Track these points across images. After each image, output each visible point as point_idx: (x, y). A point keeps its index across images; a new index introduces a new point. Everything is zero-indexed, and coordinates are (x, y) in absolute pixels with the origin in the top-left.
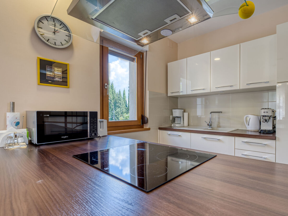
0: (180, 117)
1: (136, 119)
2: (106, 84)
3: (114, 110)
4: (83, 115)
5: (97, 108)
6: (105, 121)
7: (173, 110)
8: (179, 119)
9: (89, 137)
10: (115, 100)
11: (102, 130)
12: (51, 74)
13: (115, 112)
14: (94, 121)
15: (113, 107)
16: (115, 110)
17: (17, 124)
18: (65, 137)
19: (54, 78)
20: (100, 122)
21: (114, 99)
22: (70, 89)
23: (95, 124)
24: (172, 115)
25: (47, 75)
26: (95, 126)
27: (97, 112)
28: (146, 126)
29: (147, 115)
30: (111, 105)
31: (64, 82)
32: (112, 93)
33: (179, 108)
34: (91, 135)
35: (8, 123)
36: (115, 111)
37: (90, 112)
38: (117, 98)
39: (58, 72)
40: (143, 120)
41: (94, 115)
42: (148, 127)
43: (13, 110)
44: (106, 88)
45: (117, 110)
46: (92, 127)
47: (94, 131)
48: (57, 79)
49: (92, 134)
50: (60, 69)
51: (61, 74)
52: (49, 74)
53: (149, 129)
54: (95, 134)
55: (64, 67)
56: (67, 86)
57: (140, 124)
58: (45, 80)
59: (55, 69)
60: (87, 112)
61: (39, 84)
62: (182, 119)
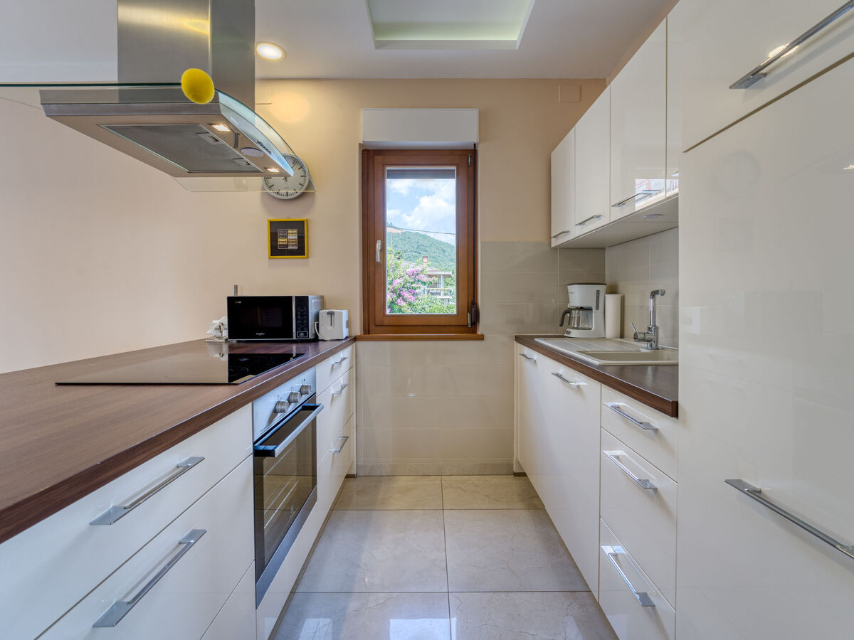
0: (590, 309)
1: (455, 312)
7: (569, 286)
8: (586, 314)
9: (294, 338)
11: (332, 328)
12: (284, 240)
14: (303, 312)
18: (261, 334)
19: (287, 246)
22: (310, 259)
23: (305, 317)
24: (566, 302)
25: (279, 243)
26: (305, 321)
27: (308, 297)
29: (478, 301)
31: (300, 250)
34: (298, 335)
37: (297, 297)
39: (293, 235)
42: (479, 333)
46: (299, 321)
47: (302, 330)
48: (290, 248)
49: (299, 333)
50: (295, 231)
51: (296, 237)
52: (281, 241)
53: (481, 338)
54: (305, 334)
55: (300, 226)
56: (304, 255)
57: (466, 324)
58: (277, 250)
59: (290, 231)
60: (291, 297)
61: (270, 258)
62: (595, 315)
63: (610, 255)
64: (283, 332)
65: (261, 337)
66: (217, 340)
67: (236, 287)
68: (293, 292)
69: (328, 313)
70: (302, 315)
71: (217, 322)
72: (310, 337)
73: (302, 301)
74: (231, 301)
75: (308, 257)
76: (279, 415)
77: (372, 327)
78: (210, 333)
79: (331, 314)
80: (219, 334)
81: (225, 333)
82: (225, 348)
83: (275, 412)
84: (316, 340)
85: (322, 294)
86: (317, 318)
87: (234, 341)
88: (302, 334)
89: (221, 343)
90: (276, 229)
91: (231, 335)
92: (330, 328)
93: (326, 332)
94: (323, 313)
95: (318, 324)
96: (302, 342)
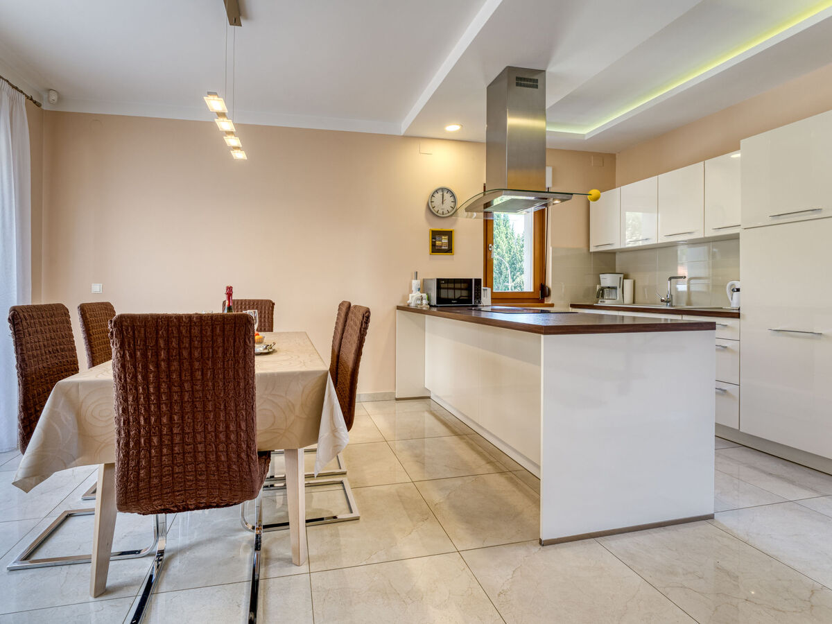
0: (615, 288)
1: (532, 290)
2: (490, 245)
3: (510, 280)
4: (468, 282)
5: (481, 276)
6: (489, 290)
7: (601, 275)
8: (614, 291)
9: (473, 304)
10: (512, 253)
11: (486, 299)
12: (440, 243)
13: (513, 284)
14: (478, 289)
15: (509, 271)
16: (513, 278)
17: (419, 290)
19: (441, 246)
20: (484, 290)
21: (510, 250)
22: (454, 256)
23: (479, 291)
24: (600, 284)
25: (436, 245)
26: (479, 294)
27: (480, 279)
28: (548, 301)
29: (549, 283)
30: (503, 266)
31: (449, 249)
32: (506, 238)
33: (617, 271)
34: (475, 302)
35: (413, 289)
36: (514, 281)
37: (475, 279)
38: (519, 249)
39: (445, 240)
40: (543, 291)
41: (478, 281)
42: (550, 303)
43: (417, 279)
44: (490, 249)
45: (518, 280)
46: (476, 294)
47: (478, 299)
48: (443, 248)
50: (447, 237)
51: (447, 241)
52: (438, 243)
54: (479, 302)
55: (449, 234)
56: (452, 253)
57: (538, 297)
58: (435, 249)
59: (443, 237)
60: (472, 279)
61: (431, 254)
62: (619, 291)
63: (617, 257)
65: (455, 303)
88: (477, 302)
90: (435, 234)
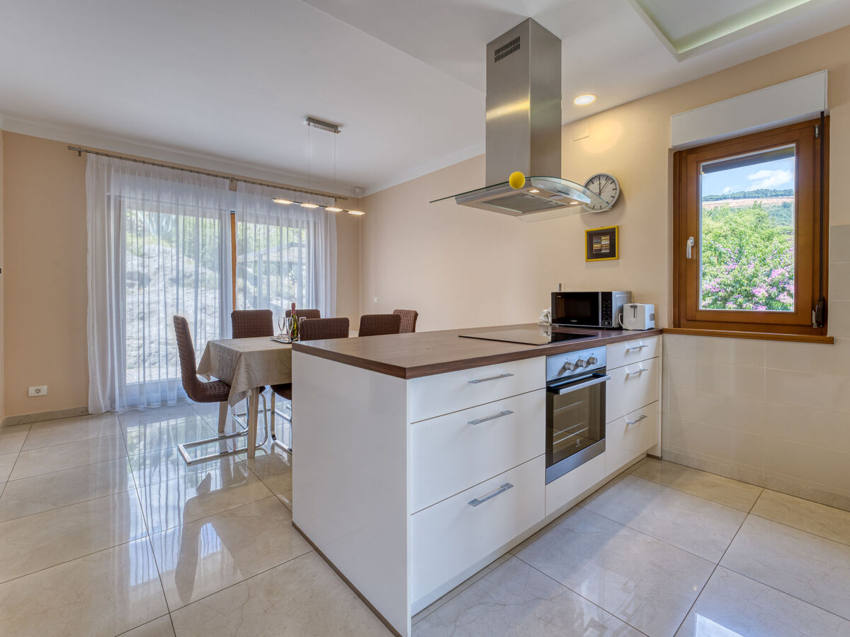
9: (600, 326)
12: (599, 246)
14: (608, 305)
18: (575, 321)
19: (601, 250)
23: (609, 309)
25: (594, 249)
26: (609, 312)
37: (602, 293)
39: (605, 241)
46: (604, 313)
47: (607, 319)
48: (603, 251)
49: (604, 322)
50: (608, 237)
51: (608, 242)
52: (596, 246)
53: (831, 341)
54: (609, 323)
55: (611, 233)
56: (615, 256)
57: (810, 324)
58: (592, 254)
59: (603, 238)
60: (597, 293)
61: (586, 261)
64: (591, 320)
65: (575, 323)
66: (545, 324)
67: (560, 285)
68: (599, 288)
69: (631, 307)
70: (607, 307)
71: (546, 311)
72: (613, 326)
73: (607, 296)
74: (555, 295)
75: (618, 258)
76: (567, 371)
77: (683, 321)
78: (542, 318)
79: (635, 307)
80: (546, 320)
81: (550, 320)
82: (550, 331)
83: (564, 369)
84: (620, 329)
85: (629, 290)
86: (621, 310)
87: (557, 325)
88: (606, 323)
89: (547, 327)
90: (592, 236)
91: (554, 321)
92: (633, 319)
93: (630, 323)
94: (627, 306)
95: (622, 317)
96: (608, 329)
